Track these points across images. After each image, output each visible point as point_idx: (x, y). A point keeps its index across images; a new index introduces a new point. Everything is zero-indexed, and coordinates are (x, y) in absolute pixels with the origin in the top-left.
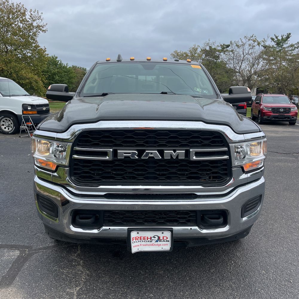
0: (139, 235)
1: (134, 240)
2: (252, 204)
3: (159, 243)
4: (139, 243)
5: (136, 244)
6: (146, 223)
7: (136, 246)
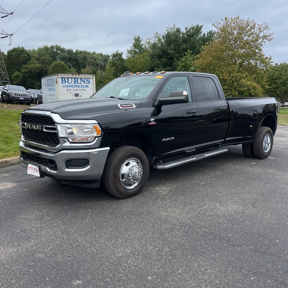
0: (32, 166)
1: (30, 168)
2: (77, 163)
3: (37, 172)
4: (32, 171)
5: (30, 170)
6: (36, 162)
7: (30, 171)
